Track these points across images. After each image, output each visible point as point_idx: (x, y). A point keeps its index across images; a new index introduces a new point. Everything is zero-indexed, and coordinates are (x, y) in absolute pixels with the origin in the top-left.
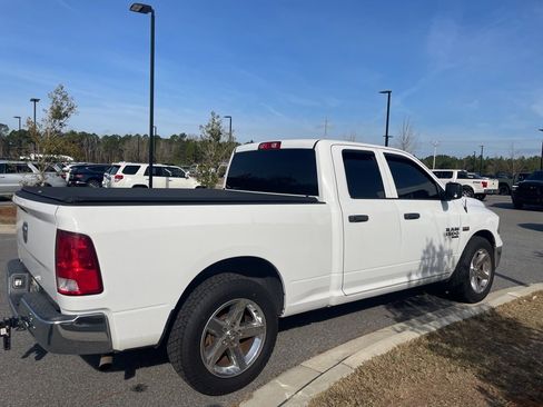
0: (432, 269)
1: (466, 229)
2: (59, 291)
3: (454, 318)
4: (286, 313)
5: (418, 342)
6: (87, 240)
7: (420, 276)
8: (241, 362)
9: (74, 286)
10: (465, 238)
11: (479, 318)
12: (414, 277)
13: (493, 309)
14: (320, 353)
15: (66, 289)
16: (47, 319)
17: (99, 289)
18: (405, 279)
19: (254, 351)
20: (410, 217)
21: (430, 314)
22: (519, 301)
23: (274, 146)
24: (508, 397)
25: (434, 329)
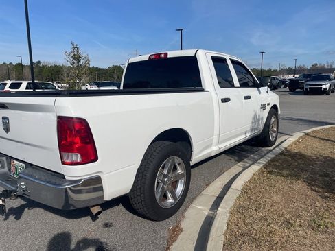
0: (257, 129)
1: (268, 104)
2: (63, 163)
3: (271, 156)
4: (192, 163)
7: (250, 134)
8: (174, 196)
9: (78, 158)
10: (268, 108)
11: (282, 153)
12: (248, 135)
13: (286, 148)
15: (69, 161)
17: (96, 159)
18: (244, 136)
19: (180, 188)
20: (247, 98)
21: (252, 156)
22: (295, 143)
23: (163, 56)
25: (265, 163)
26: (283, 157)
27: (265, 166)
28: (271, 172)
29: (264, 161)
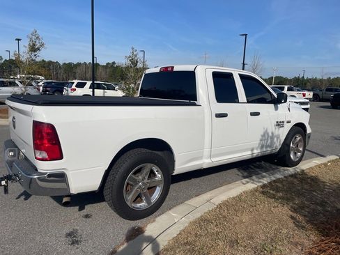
0: (267, 147)
1: (289, 122)
2: (36, 158)
3: (278, 176)
4: (176, 172)
5: (256, 190)
6: (52, 127)
7: (259, 151)
8: (148, 201)
9: (45, 155)
10: (288, 127)
11: (294, 176)
12: (255, 151)
13: (303, 171)
14: (196, 196)
15: (40, 157)
16: (29, 175)
17: (61, 157)
18: (250, 153)
19: (156, 195)
20: (254, 114)
21: (264, 174)
22: (319, 166)
23: (169, 69)
24: (308, 222)
25: (266, 182)
26: (292, 179)
27: (264, 186)
28: (263, 193)
29: (265, 181)
